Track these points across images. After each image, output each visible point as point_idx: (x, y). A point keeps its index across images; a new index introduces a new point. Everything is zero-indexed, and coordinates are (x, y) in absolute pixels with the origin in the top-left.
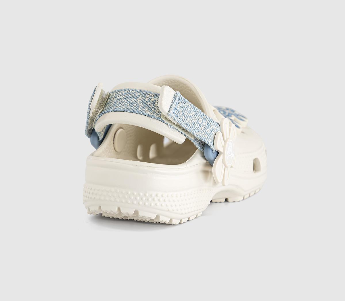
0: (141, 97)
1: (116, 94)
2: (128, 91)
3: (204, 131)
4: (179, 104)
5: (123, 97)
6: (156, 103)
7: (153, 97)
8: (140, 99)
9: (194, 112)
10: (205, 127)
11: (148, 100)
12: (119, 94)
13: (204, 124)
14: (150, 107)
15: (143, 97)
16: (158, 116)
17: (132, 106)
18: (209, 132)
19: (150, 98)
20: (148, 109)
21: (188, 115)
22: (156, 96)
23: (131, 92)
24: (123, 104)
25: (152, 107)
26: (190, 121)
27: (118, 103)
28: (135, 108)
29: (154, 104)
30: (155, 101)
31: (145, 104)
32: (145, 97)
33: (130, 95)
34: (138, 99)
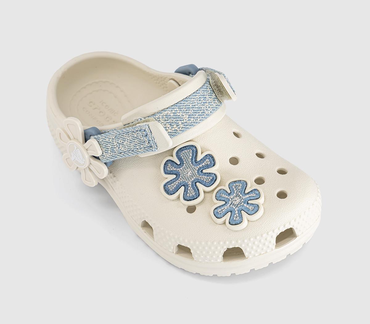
0: (187, 120)
1: (213, 106)
2: (203, 116)
3: (111, 142)
4: (147, 142)
5: (202, 108)
6: (170, 126)
7: (176, 128)
8: (186, 118)
9: (132, 149)
10: (114, 147)
11: (178, 123)
12: (209, 107)
13: (117, 148)
14: (171, 118)
15: (185, 121)
16: (157, 117)
17: (186, 107)
18: (108, 145)
19: (178, 125)
20: (171, 116)
21: (134, 141)
22: (175, 133)
23: (200, 117)
24: (196, 103)
25: (169, 120)
26: (128, 138)
27: (202, 99)
28: (182, 107)
29: (170, 125)
30: (172, 128)
31: (177, 117)
32: (183, 123)
33: (198, 114)
34: (187, 116)
